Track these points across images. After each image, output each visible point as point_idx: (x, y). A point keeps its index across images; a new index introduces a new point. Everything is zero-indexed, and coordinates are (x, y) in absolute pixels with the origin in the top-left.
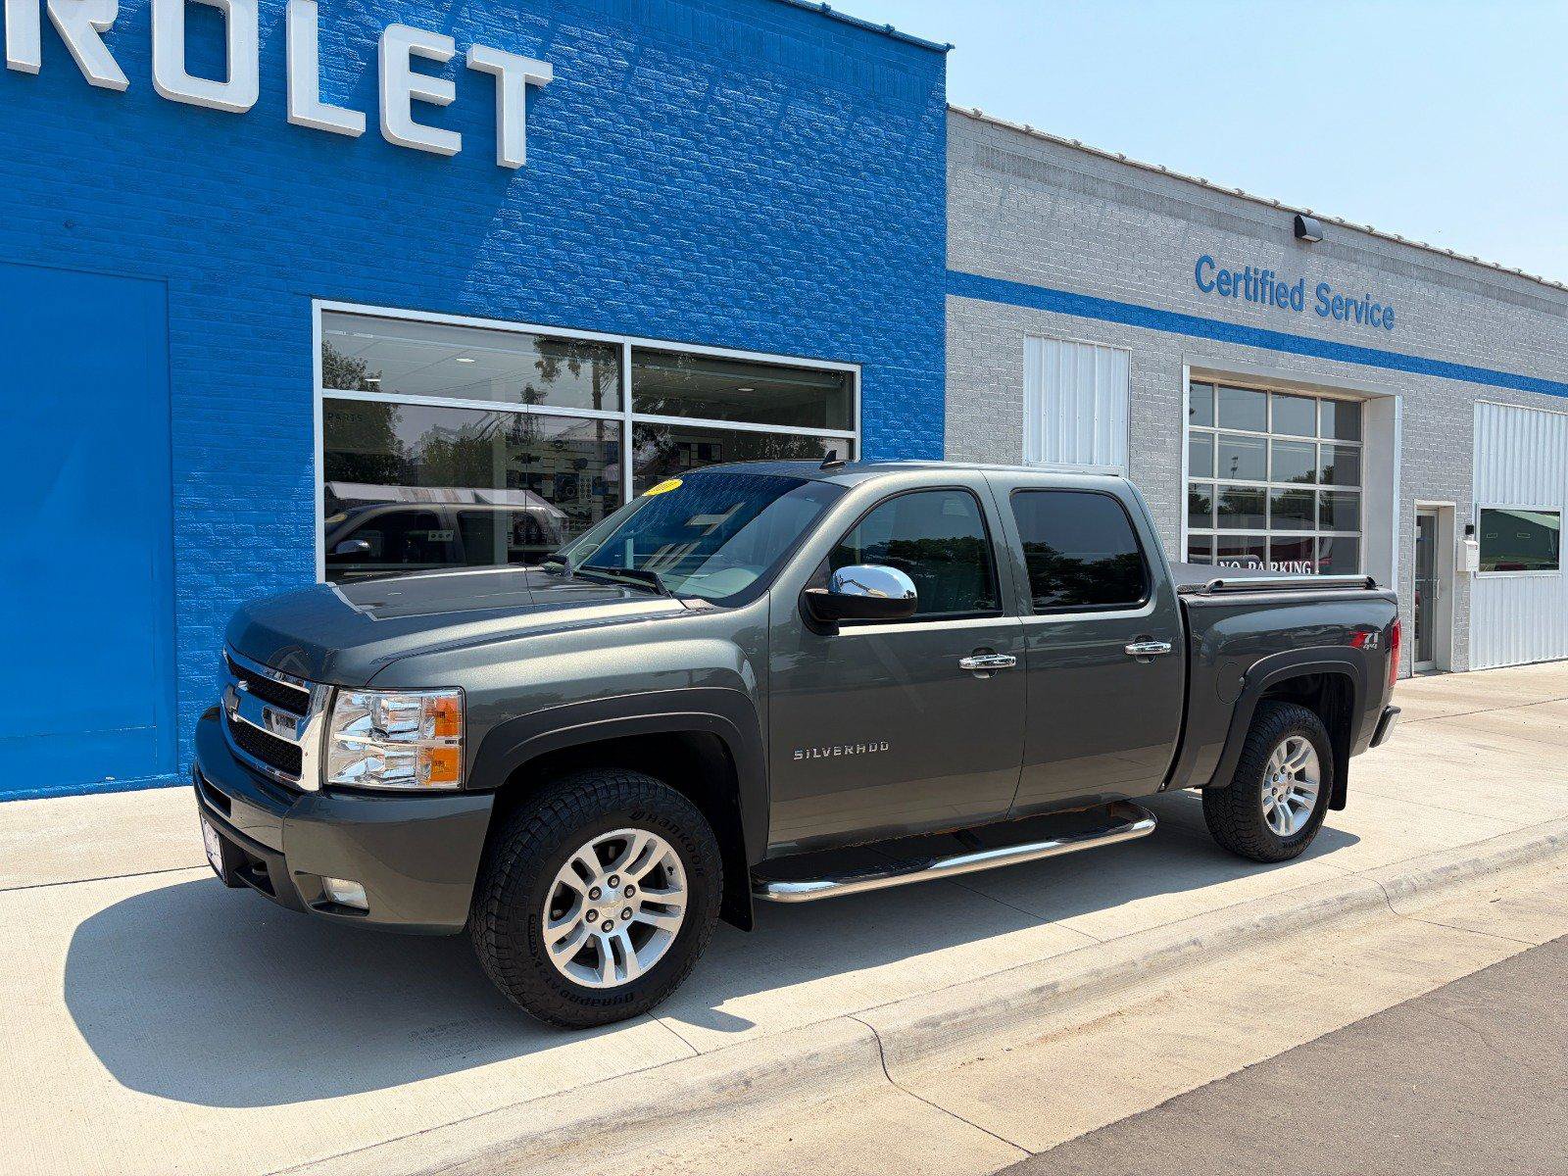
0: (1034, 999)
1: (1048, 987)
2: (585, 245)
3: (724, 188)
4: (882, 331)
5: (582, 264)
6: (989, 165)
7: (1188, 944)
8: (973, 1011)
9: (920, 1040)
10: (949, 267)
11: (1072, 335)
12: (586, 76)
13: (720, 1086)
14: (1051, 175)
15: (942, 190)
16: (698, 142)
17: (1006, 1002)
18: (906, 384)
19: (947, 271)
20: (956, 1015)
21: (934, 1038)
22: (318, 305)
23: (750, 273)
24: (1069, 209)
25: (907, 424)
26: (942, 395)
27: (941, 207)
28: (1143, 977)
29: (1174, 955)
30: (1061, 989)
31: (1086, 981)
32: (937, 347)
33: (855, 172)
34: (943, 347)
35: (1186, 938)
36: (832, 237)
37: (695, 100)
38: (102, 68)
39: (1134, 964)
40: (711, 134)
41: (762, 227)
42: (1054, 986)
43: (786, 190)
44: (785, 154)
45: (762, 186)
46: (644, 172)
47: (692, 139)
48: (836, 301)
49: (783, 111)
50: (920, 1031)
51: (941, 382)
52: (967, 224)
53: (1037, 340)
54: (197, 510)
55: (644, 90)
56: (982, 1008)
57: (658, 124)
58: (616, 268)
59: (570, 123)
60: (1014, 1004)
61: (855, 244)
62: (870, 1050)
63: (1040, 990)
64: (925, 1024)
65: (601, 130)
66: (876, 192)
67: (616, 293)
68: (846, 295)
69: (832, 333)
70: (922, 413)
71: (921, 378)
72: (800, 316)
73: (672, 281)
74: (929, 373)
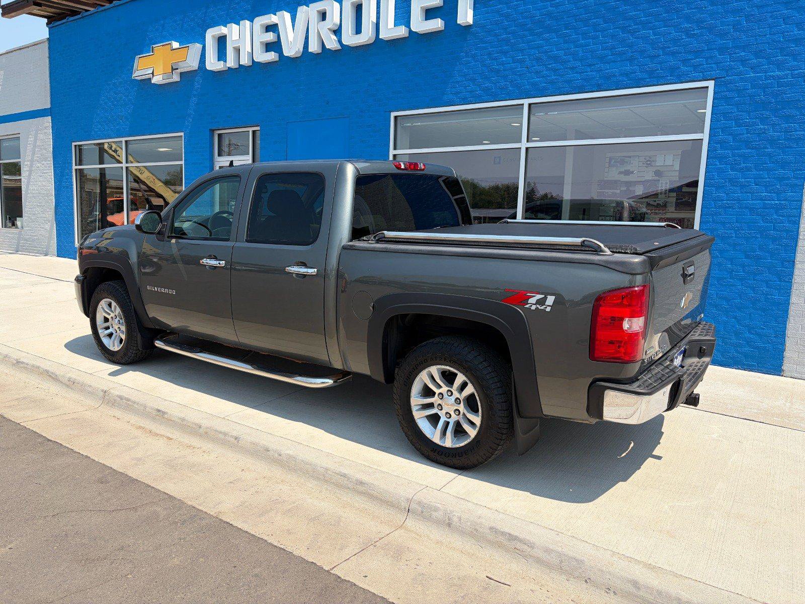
0: (154, 412)
1: (162, 412)
2: (505, 53)
4: (740, 48)
7: (232, 436)
17: (145, 407)
18: (764, 87)
20: (129, 400)
28: (201, 436)
29: (221, 436)
31: (176, 419)
35: (235, 434)
38: (331, 43)
39: (200, 427)
42: (164, 413)
48: (692, 36)
56: (138, 404)
68: (702, 28)
69: (685, 62)
70: (784, 108)
71: (785, 78)
72: (655, 56)
73: (556, 59)
74: (796, 72)
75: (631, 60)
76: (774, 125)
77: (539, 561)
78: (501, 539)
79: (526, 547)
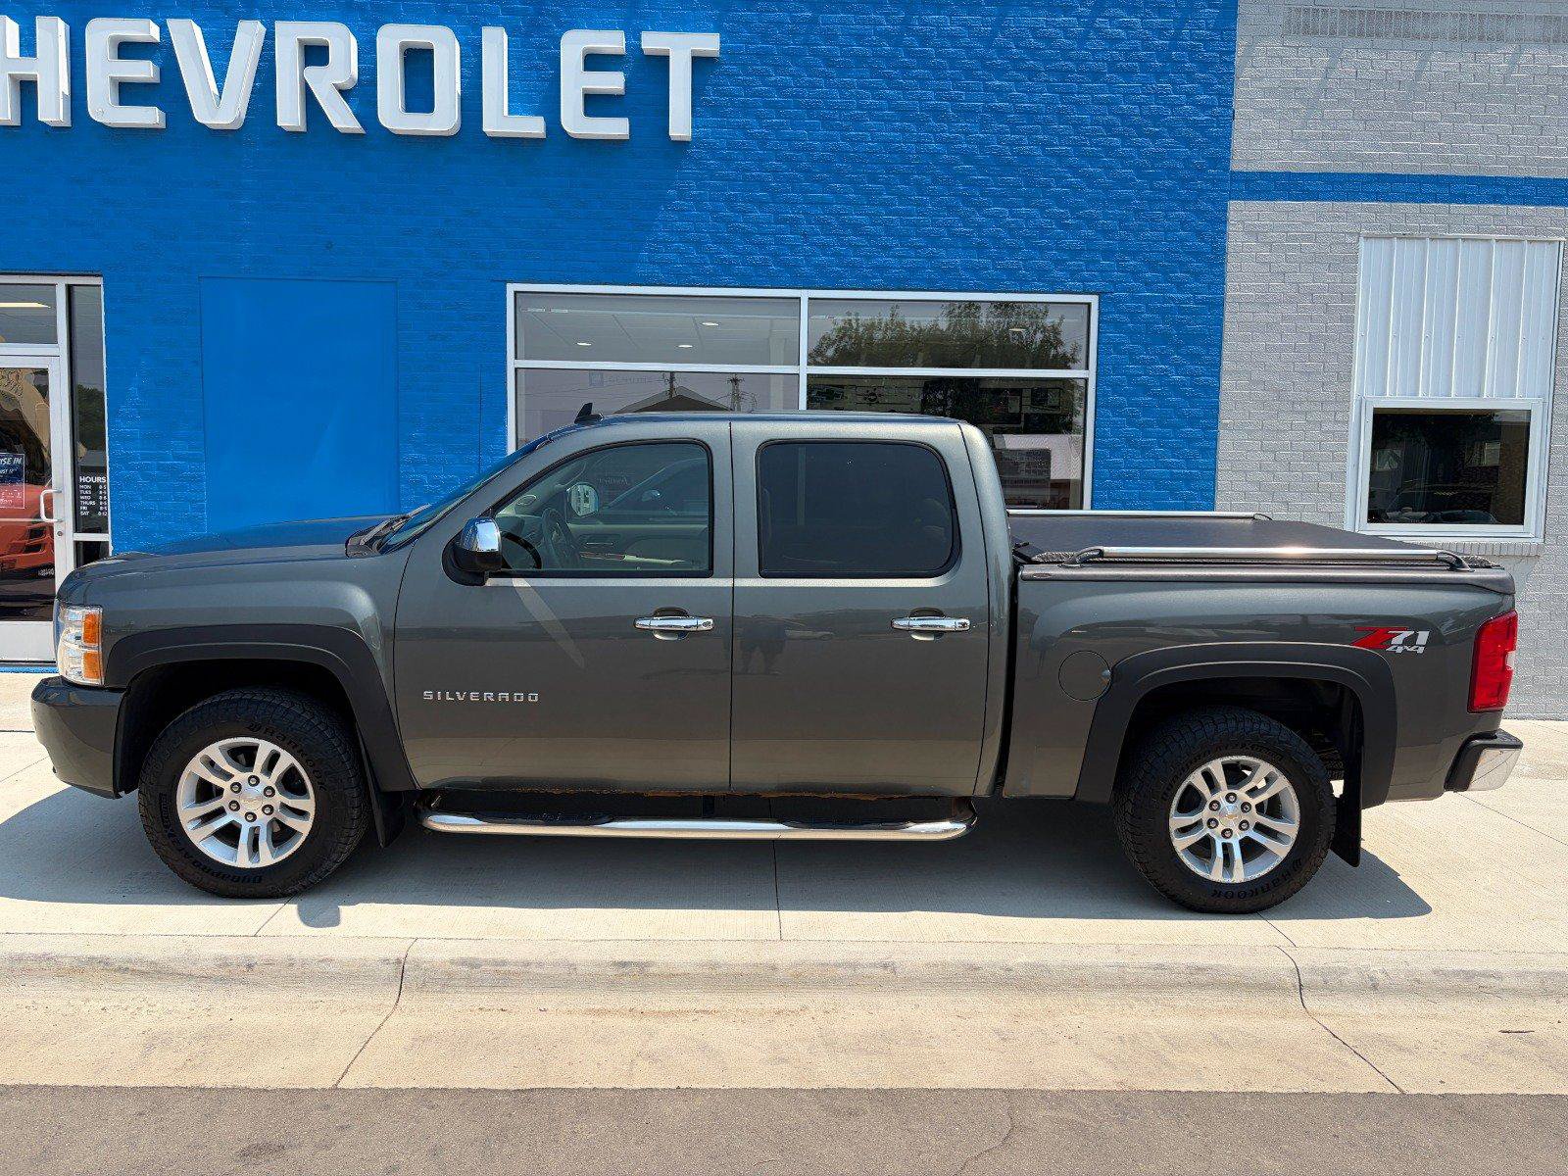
0: (611, 972)
1: (637, 964)
2: (761, 204)
3: (920, 123)
4: (1129, 253)
5: (757, 224)
6: (1308, 30)
7: (872, 965)
8: (528, 964)
9: (450, 976)
10: (1235, 167)
11: (1449, 229)
12: (764, 37)
13: (224, 963)
14: (1420, 28)
15: (1228, 77)
16: (889, 78)
17: (572, 966)
18: (1162, 312)
19: (1233, 173)
20: (504, 963)
21: (469, 978)
22: (511, 288)
23: (951, 209)
24: (1453, 63)
25: (1164, 358)
26: (1220, 322)
27: (1226, 97)
29: (842, 972)
30: (653, 970)
32: (1212, 266)
33: (1096, 76)
34: (1223, 264)
35: (871, 958)
36: (1060, 157)
37: (885, 35)
38: (342, 118)
39: (774, 968)
40: (905, 68)
41: (968, 157)
42: (645, 965)
43: (1000, 114)
44: (1000, 73)
45: (969, 113)
46: (826, 121)
47: (884, 77)
48: (1066, 227)
49: (999, 26)
50: (454, 967)
51: (1217, 305)
52: (1268, 111)
53: (1384, 244)
54: (415, 463)
55: (830, 37)
56: (539, 965)
57: (844, 70)
58: (794, 222)
59: (746, 86)
60: (581, 969)
61: (1093, 159)
62: (389, 970)
63: (624, 964)
64: (464, 962)
65: (780, 88)
66: (1125, 95)
67: (792, 248)
68: (1079, 217)
69: (1057, 262)
70: (1187, 344)
71: (1187, 303)
72: (1014, 248)
73: (857, 228)
74: (1199, 296)
75: (981, 249)
76: (1177, 366)
77: (1515, 992)
78: (1456, 981)
79: (1492, 980)
